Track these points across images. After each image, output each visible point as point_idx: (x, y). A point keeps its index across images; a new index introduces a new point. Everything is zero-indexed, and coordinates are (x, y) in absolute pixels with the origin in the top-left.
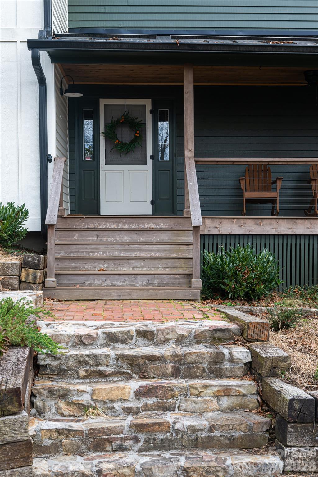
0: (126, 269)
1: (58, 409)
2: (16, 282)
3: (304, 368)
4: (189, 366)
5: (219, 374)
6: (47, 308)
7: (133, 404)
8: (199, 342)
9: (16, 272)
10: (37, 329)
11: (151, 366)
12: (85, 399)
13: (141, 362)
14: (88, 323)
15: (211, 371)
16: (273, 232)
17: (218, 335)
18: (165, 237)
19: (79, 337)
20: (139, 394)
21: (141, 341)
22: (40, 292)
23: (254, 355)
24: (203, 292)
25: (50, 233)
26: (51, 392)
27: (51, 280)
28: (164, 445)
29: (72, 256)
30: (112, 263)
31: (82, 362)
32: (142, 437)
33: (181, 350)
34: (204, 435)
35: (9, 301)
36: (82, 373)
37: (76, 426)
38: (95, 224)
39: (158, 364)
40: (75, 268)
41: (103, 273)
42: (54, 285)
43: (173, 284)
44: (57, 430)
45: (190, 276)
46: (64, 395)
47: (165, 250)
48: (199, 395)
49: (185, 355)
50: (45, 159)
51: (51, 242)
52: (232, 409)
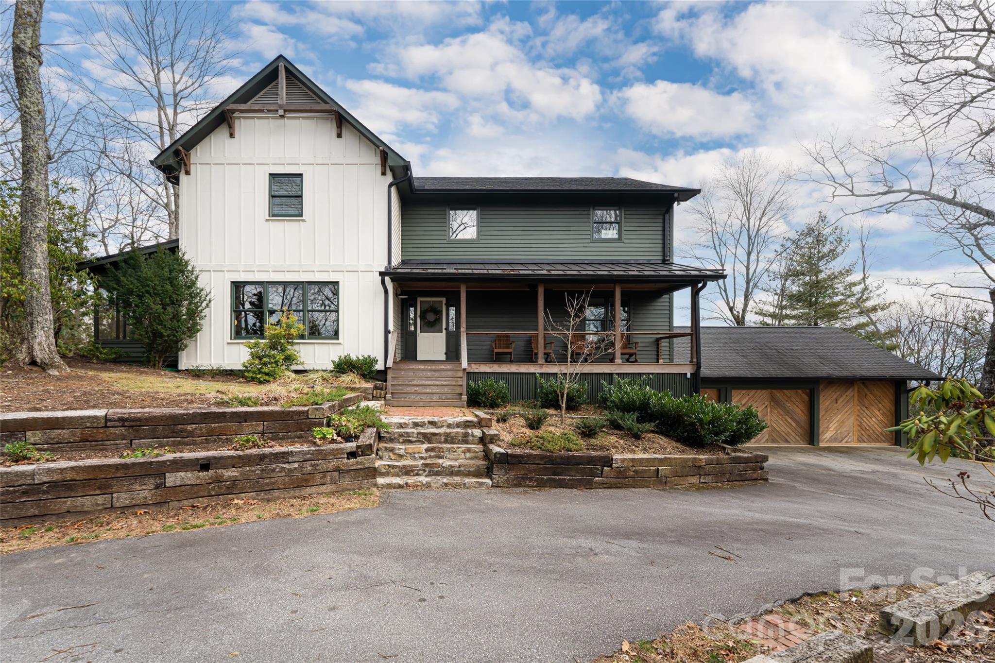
0: (428, 391)
1: (389, 456)
2: (371, 397)
3: (506, 439)
4: (452, 438)
5: (467, 442)
6: (386, 410)
7: (424, 455)
8: (458, 427)
9: (371, 392)
10: (381, 420)
11: (434, 438)
12: (402, 452)
13: (429, 436)
14: (405, 417)
15: (463, 441)
16: (508, 371)
17: (468, 424)
18: (450, 373)
19: (400, 424)
20: (427, 450)
21: (430, 426)
22: (383, 402)
23: (483, 433)
24: (467, 403)
25: (388, 371)
26: (386, 448)
27: (389, 396)
28: (438, 474)
29: (400, 383)
30: (421, 387)
31: (401, 435)
32: (427, 470)
33: (448, 431)
34: (456, 469)
35: (367, 406)
36: (401, 440)
37: (397, 464)
38: (413, 366)
39: (437, 437)
40: (402, 390)
41: (416, 393)
42: (391, 398)
43: (452, 399)
44: (388, 465)
45: (461, 394)
46: (392, 450)
47: (449, 381)
48: (455, 451)
49: (450, 433)
50: (387, 332)
51: (390, 375)
52: (471, 459)
